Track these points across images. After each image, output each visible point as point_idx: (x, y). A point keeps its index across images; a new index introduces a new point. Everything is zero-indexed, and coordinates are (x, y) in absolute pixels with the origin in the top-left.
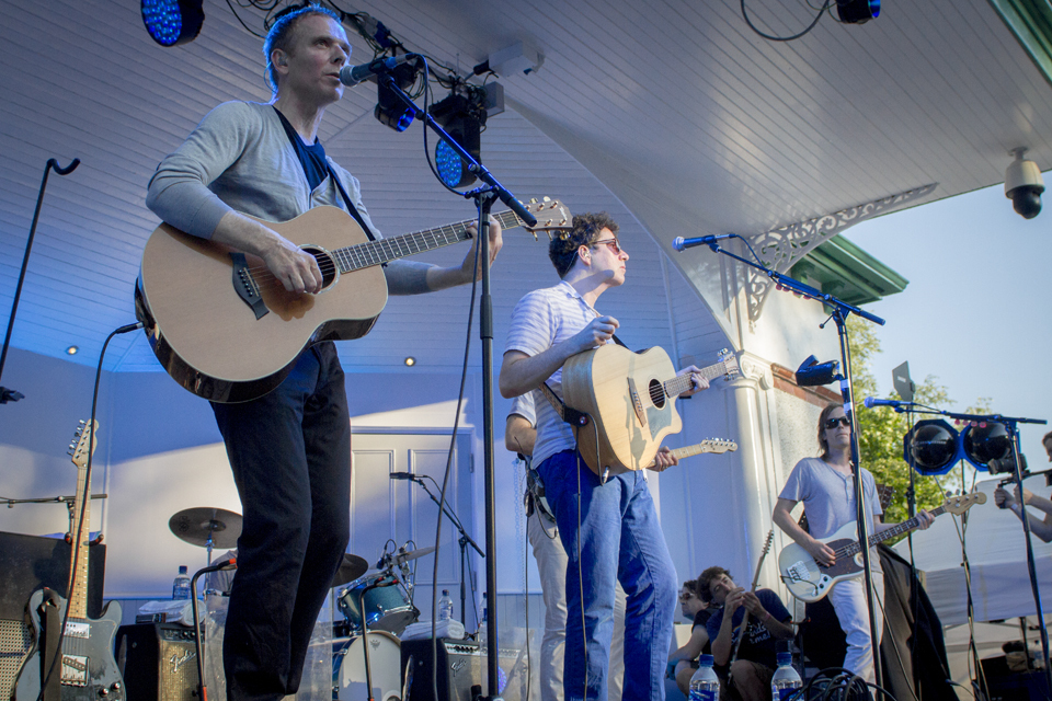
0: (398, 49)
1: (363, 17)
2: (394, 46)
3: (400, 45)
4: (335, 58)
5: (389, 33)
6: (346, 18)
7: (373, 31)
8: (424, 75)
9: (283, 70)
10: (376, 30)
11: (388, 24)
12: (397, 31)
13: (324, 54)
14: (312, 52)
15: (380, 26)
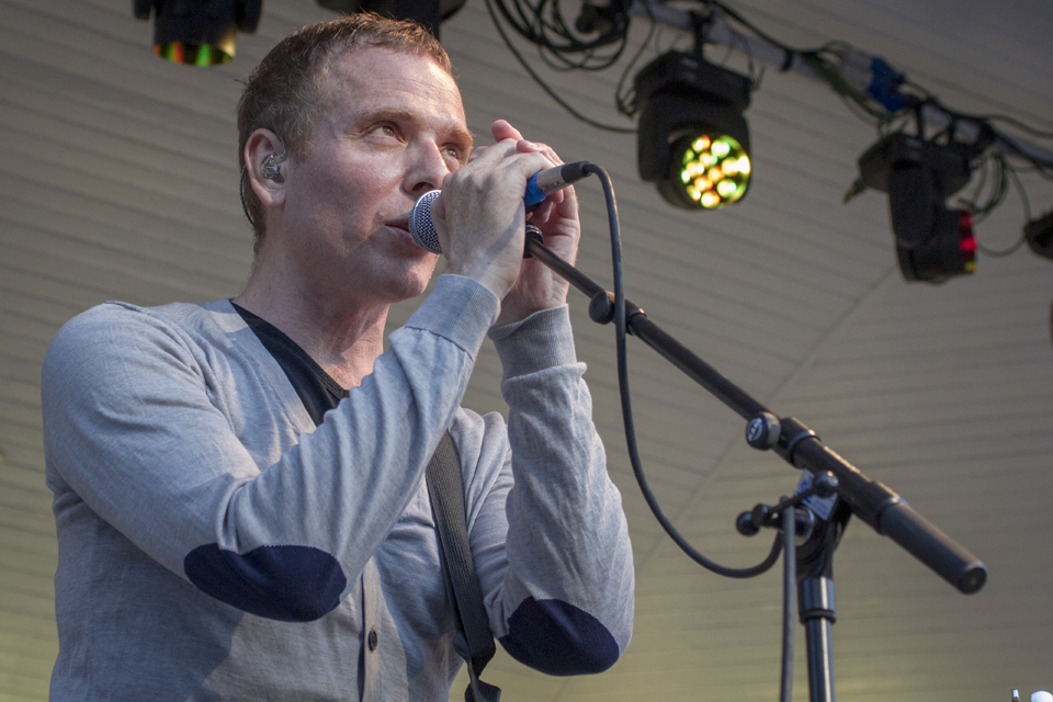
0: (928, 112)
1: (839, 54)
2: (916, 106)
3: (932, 101)
4: (415, 178)
5: (901, 80)
6: (797, 62)
7: (861, 79)
8: (998, 157)
9: (267, 193)
10: (868, 78)
11: (898, 60)
12: (921, 71)
13: (385, 164)
14: (353, 154)
15: (879, 66)
